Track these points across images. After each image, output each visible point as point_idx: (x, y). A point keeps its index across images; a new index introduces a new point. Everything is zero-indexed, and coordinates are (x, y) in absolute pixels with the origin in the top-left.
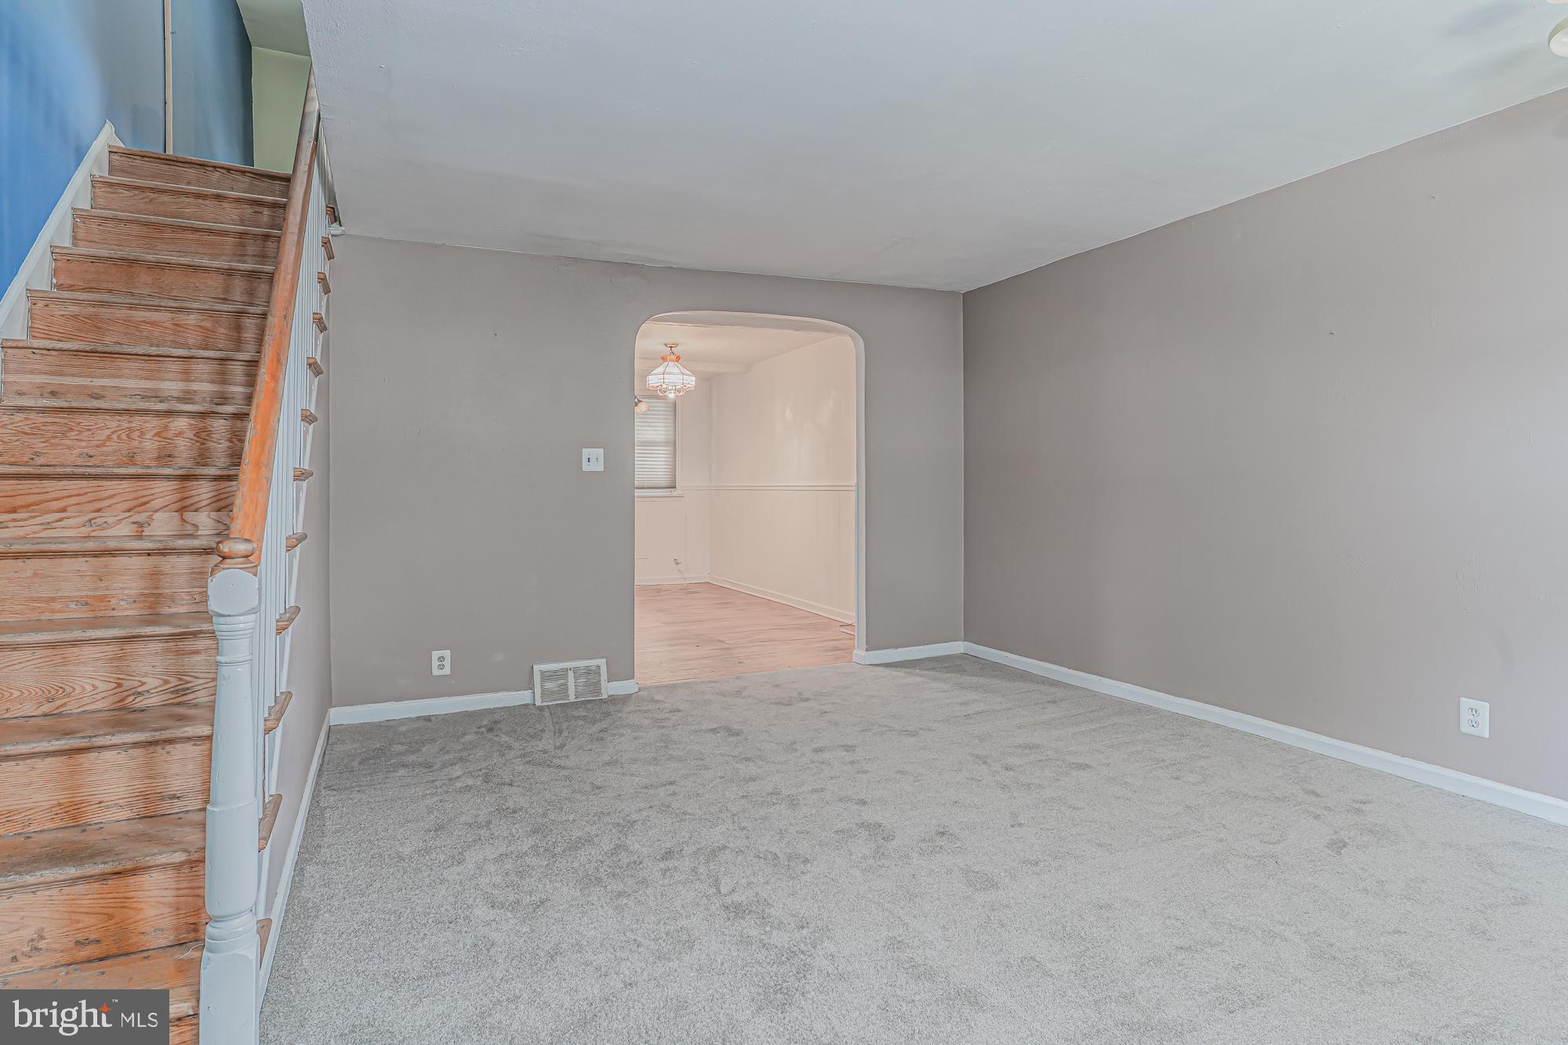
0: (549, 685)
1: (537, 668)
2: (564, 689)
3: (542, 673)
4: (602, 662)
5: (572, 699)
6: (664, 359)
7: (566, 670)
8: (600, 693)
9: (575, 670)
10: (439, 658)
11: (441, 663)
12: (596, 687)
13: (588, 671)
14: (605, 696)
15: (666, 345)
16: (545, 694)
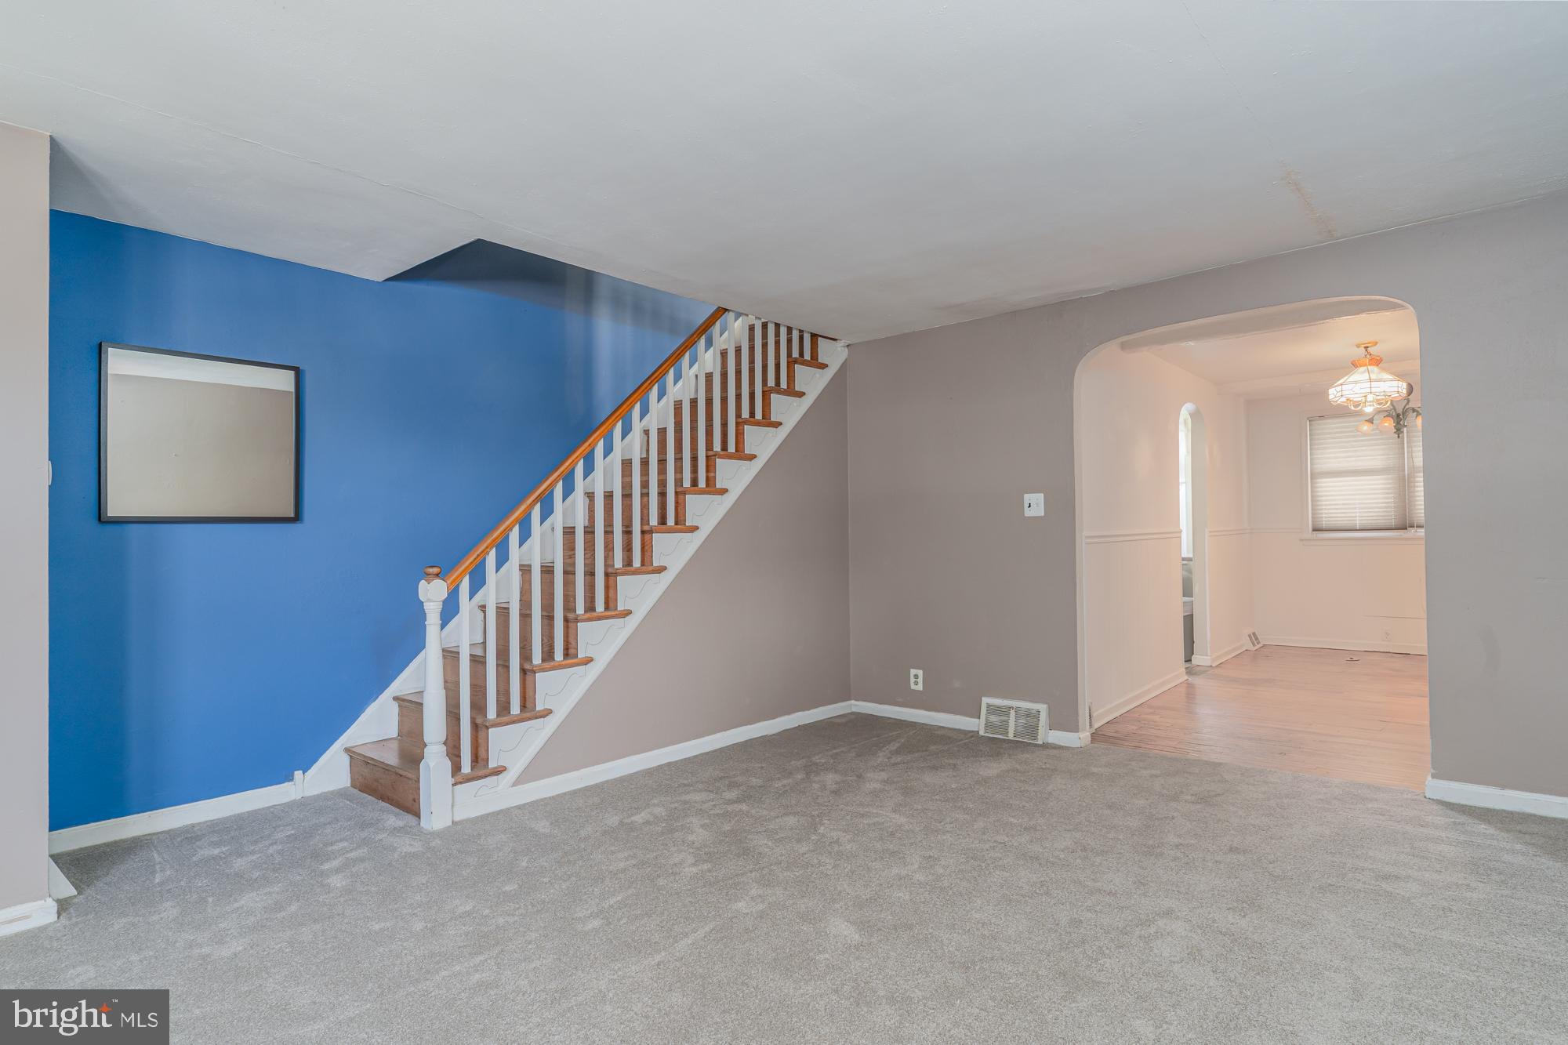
0: (993, 718)
1: (985, 701)
2: (1005, 724)
3: (989, 706)
4: (1043, 708)
5: (1011, 736)
6: (1355, 365)
7: (1011, 708)
8: (1036, 739)
9: (1017, 710)
10: (915, 675)
11: (917, 679)
12: (1033, 730)
13: (1029, 714)
14: (1040, 742)
15: (1358, 346)
16: (988, 725)
